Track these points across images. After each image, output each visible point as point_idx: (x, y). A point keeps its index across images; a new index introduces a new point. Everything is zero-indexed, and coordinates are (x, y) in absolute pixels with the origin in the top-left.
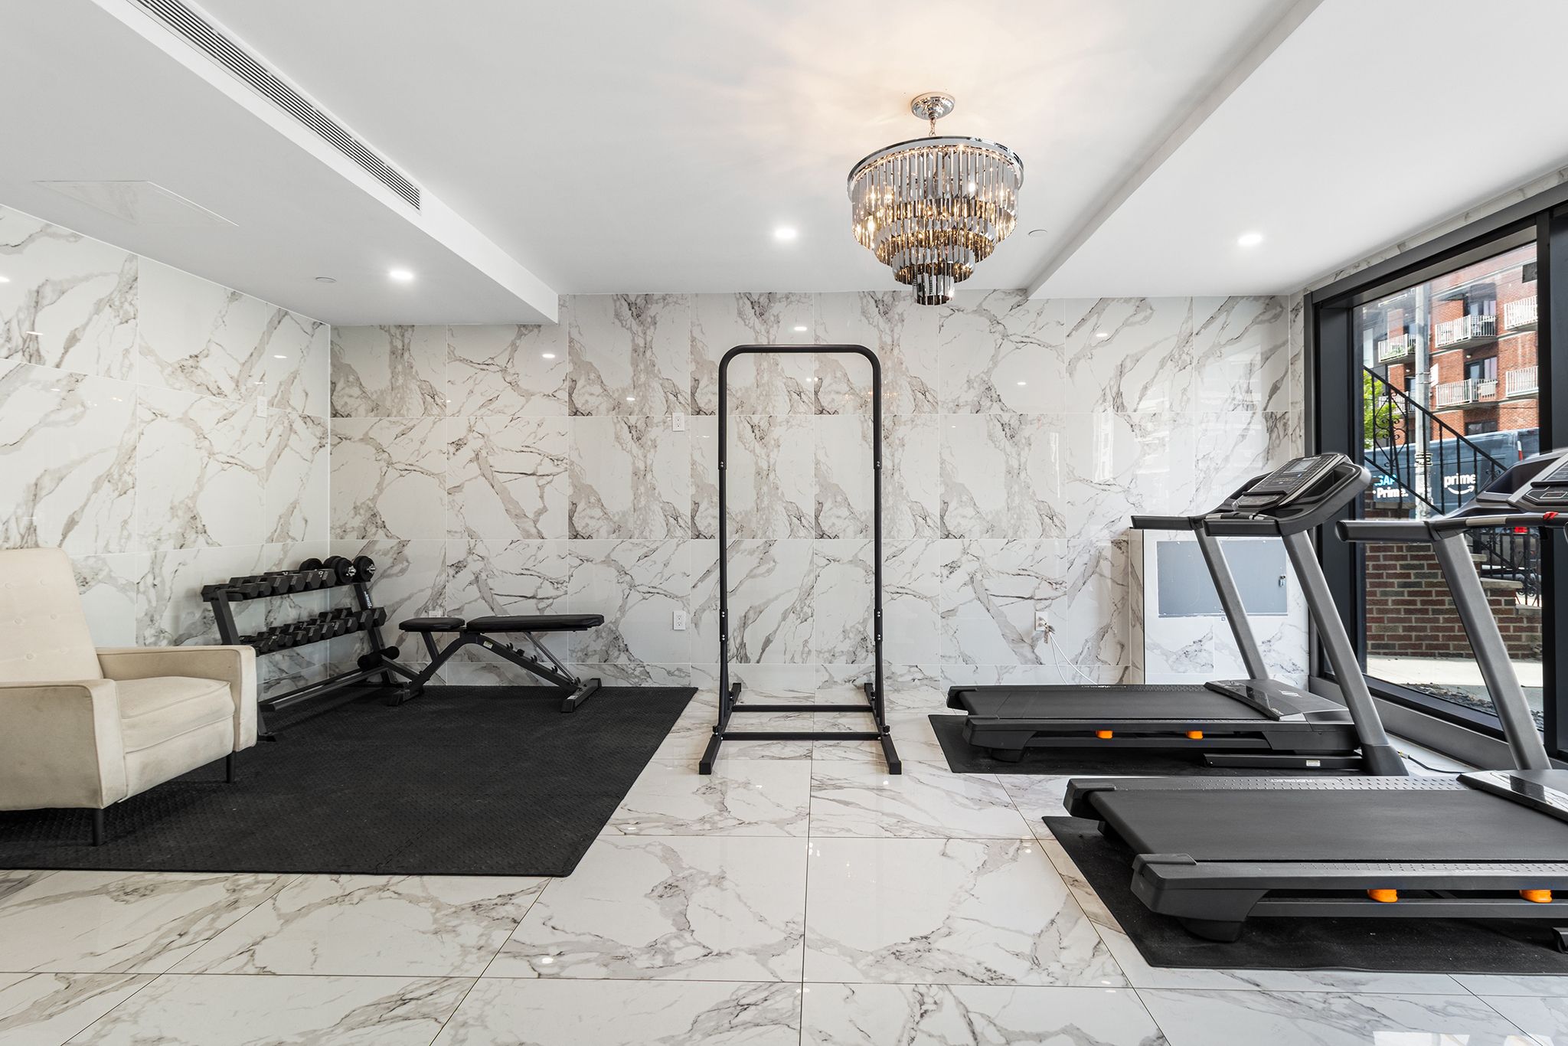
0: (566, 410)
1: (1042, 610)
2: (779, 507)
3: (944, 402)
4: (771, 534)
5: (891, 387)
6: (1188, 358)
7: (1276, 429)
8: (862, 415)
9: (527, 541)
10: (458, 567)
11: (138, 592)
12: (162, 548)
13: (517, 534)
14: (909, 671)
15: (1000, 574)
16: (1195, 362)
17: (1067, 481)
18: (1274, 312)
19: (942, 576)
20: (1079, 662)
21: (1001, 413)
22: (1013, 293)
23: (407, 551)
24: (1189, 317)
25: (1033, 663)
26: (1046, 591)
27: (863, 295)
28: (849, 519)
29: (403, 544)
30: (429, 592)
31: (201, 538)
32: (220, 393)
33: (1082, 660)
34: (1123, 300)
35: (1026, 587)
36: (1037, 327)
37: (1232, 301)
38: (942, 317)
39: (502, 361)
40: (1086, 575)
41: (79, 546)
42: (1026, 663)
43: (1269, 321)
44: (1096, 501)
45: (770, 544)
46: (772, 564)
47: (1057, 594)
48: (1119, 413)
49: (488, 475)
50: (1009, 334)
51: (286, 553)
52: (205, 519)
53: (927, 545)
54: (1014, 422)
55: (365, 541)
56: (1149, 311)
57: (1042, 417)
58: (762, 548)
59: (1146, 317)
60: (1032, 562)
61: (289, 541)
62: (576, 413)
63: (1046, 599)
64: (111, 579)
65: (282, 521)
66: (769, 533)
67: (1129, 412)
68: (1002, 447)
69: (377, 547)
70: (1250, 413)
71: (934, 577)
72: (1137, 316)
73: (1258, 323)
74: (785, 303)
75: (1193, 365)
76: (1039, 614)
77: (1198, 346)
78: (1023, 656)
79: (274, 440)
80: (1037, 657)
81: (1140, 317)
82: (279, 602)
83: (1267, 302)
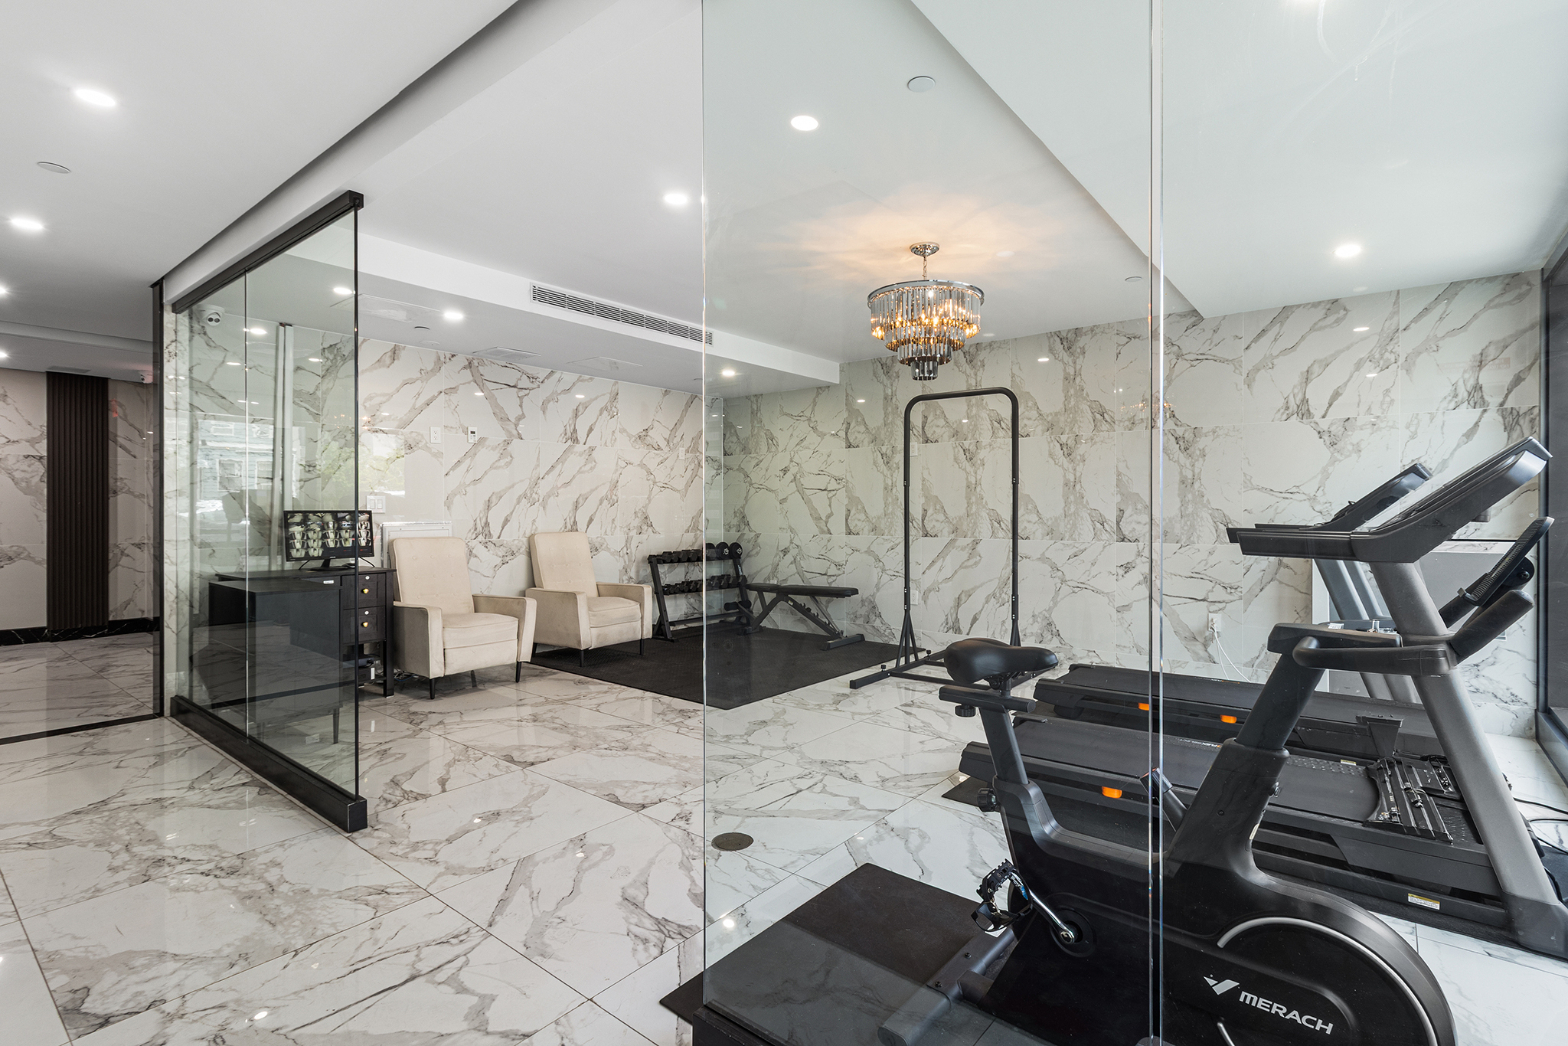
0: (844, 444)
1: (1215, 612)
2: (984, 514)
3: (1121, 421)
4: (978, 535)
5: (1073, 412)
6: (1392, 358)
7: (1518, 428)
8: (1049, 437)
9: (822, 536)
10: (785, 552)
11: (620, 556)
12: (631, 534)
13: (816, 531)
14: (1088, 655)
15: (1173, 576)
16: (1401, 360)
17: (1243, 490)
18: (1516, 292)
19: (1117, 575)
20: (1255, 666)
21: (1175, 427)
22: (1189, 314)
23: (759, 540)
24: (1394, 313)
25: (1206, 661)
26: (1219, 594)
27: (1050, 335)
28: (1038, 524)
29: (758, 536)
30: (770, 568)
31: (650, 529)
32: (659, 448)
33: (1259, 664)
34: (1310, 306)
35: (1199, 589)
36: (1213, 344)
37: (1453, 288)
38: (1119, 345)
39: (808, 413)
40: (1264, 581)
41: (595, 531)
42: (1198, 660)
43: (1510, 303)
44: (1276, 509)
45: (976, 542)
46: (978, 558)
47: (1231, 598)
48: (1304, 420)
49: (801, 490)
50: (1184, 353)
51: (696, 539)
52: (652, 519)
53: (1104, 547)
54: (1189, 436)
55: (740, 533)
56: (1342, 312)
57: (1217, 430)
58: (971, 545)
59: (1338, 319)
60: (1205, 566)
61: (698, 532)
62: (849, 446)
63: (1219, 602)
64: (608, 549)
65: (694, 520)
66: (976, 534)
67: (1317, 418)
68: (1176, 459)
69: (745, 537)
70: (1479, 410)
71: (1111, 575)
72: (1328, 319)
73: (1492, 308)
74: (988, 350)
75: (1399, 363)
76: (1211, 616)
77: (1406, 344)
78: (1195, 653)
79: (689, 472)
80: (1210, 656)
81: (1331, 319)
82: (692, 568)
83: (1506, 281)
